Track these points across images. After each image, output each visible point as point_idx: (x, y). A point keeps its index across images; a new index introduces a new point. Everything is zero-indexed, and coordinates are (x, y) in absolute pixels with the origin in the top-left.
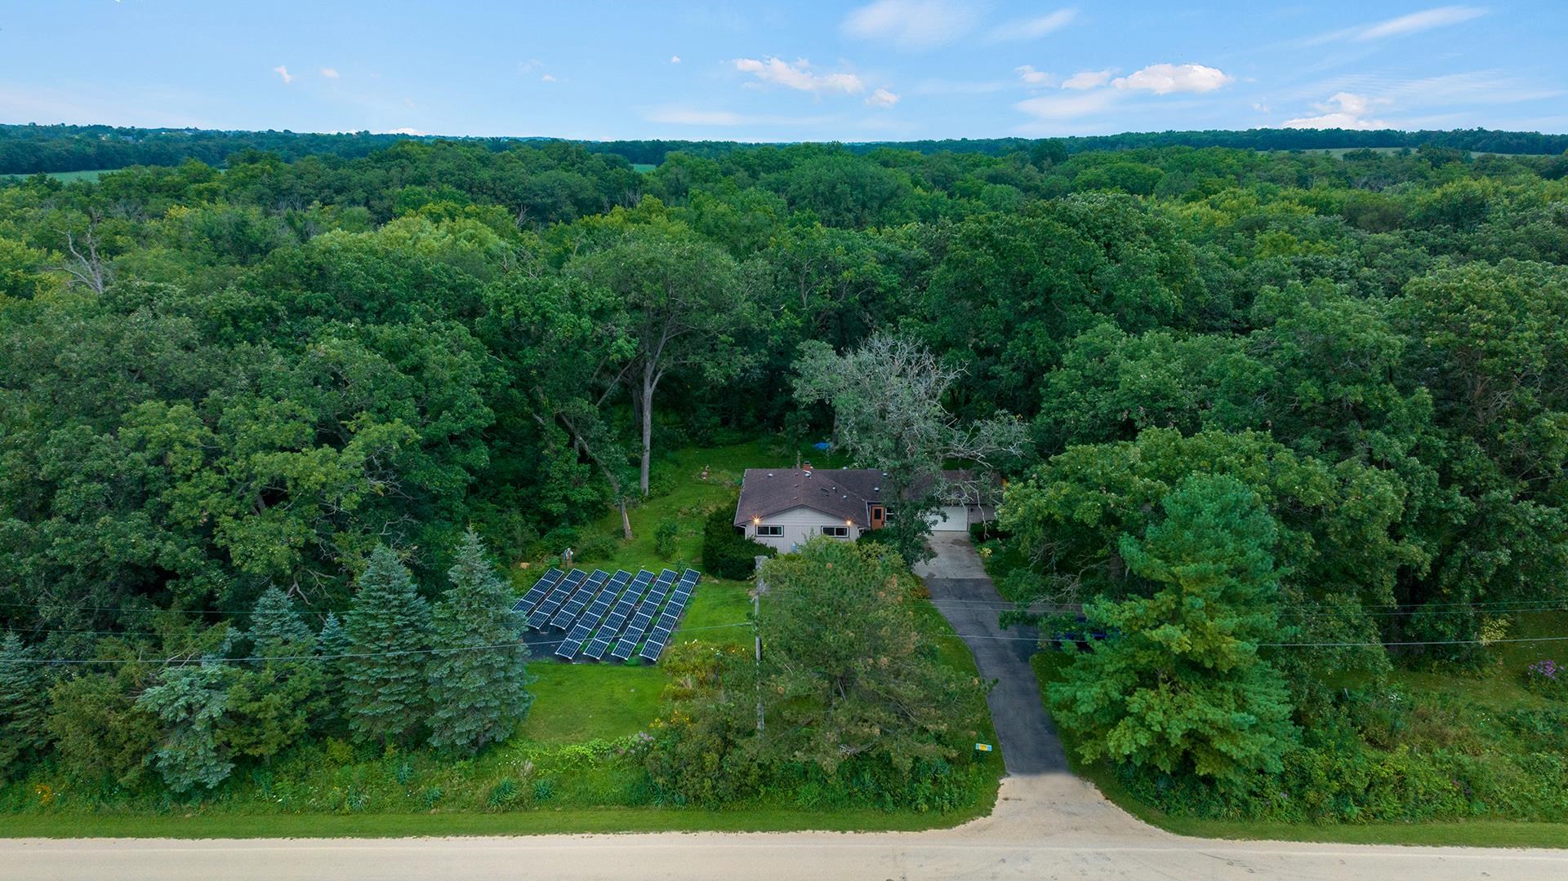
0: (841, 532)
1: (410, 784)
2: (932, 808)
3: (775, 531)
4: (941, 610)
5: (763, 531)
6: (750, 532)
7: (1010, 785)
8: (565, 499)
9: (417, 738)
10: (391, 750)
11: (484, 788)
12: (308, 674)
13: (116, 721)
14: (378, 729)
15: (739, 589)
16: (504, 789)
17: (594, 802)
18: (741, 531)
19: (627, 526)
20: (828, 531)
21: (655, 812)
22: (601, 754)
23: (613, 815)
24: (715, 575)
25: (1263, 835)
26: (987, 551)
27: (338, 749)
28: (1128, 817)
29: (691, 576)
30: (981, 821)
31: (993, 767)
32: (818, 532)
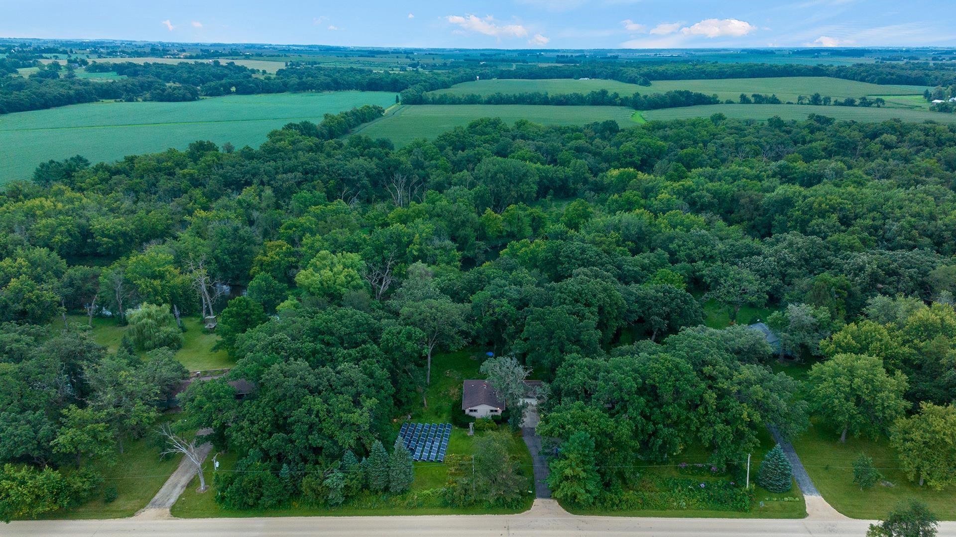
0: (496, 411)
1: (386, 501)
2: (516, 508)
3: (475, 411)
4: (526, 441)
5: (471, 411)
6: (467, 411)
7: (537, 502)
8: (406, 397)
9: (386, 489)
10: (380, 493)
11: (406, 502)
12: (361, 474)
13: (319, 488)
14: (378, 487)
15: (464, 432)
16: (410, 503)
17: (433, 506)
18: (464, 411)
19: (425, 403)
20: (492, 411)
21: (449, 509)
22: (433, 493)
23: (438, 510)
24: (456, 426)
25: (593, 514)
26: (542, 415)
27: (367, 492)
28: (563, 510)
29: (449, 426)
30: (528, 511)
31: (532, 497)
32: (489, 411)
